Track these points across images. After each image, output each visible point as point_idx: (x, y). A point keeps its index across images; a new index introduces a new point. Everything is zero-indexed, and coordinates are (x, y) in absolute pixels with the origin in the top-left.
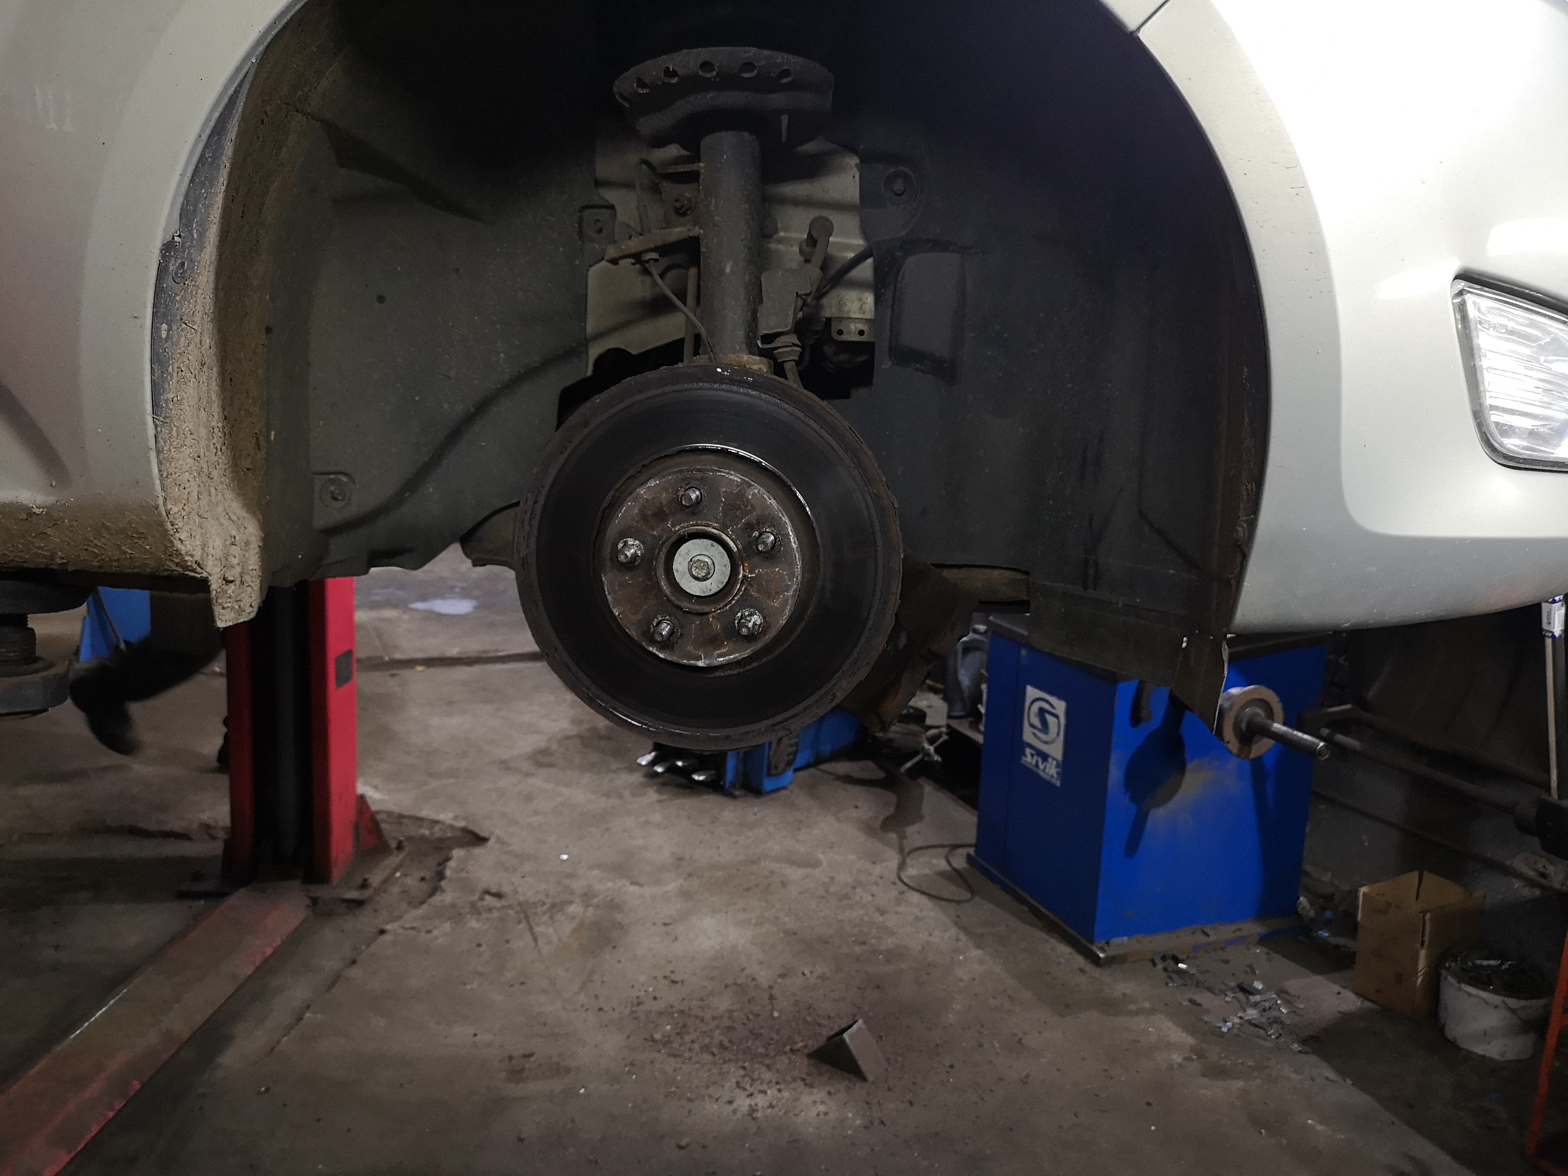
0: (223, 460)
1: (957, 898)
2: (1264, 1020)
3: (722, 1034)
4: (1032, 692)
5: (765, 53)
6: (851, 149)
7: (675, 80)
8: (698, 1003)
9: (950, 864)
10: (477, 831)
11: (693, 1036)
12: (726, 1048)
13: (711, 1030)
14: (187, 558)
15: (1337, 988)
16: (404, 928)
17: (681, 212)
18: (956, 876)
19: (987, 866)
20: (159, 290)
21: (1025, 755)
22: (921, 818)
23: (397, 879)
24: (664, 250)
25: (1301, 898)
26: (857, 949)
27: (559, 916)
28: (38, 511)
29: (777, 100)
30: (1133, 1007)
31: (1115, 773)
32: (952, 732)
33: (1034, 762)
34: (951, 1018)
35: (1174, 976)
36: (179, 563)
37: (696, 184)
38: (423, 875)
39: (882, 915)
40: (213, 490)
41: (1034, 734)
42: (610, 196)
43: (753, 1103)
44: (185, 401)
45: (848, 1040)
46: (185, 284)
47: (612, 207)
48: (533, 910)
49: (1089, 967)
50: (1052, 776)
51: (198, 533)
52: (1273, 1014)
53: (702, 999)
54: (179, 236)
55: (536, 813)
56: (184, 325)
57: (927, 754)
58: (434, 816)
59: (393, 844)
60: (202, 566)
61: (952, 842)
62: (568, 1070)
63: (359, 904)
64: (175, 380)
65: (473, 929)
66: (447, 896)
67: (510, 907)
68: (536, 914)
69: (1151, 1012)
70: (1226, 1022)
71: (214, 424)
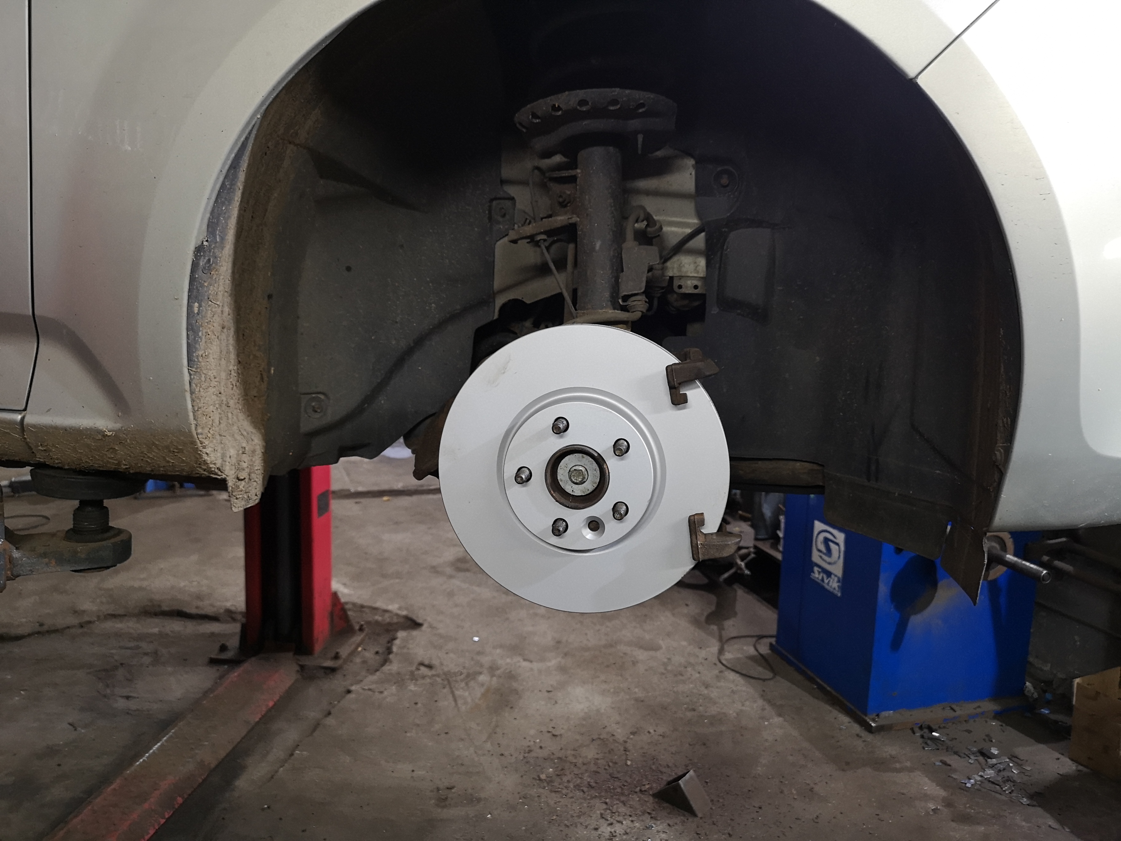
0: (237, 392)
1: (763, 677)
2: (999, 779)
3: (589, 776)
4: (818, 526)
5: (627, 92)
6: (689, 154)
7: (560, 113)
8: (573, 752)
9: (757, 650)
10: (414, 618)
11: (569, 777)
12: (593, 787)
13: (582, 774)
14: (211, 466)
15: (1057, 755)
16: (364, 689)
17: (563, 205)
18: (762, 660)
19: (786, 653)
20: (192, 280)
21: (814, 572)
22: (735, 614)
23: (360, 652)
24: (549, 233)
25: (1028, 684)
26: (689, 714)
27: (472, 684)
28: (109, 434)
29: (634, 124)
30: (898, 766)
31: (883, 589)
32: (758, 551)
33: (820, 578)
34: (760, 770)
35: (929, 742)
36: (206, 469)
37: (574, 185)
38: (377, 650)
39: (706, 688)
40: (230, 415)
41: (821, 557)
42: (512, 190)
43: (613, 830)
44: (211, 355)
45: (682, 786)
46: (211, 273)
47: (512, 199)
48: (454, 678)
49: (864, 734)
50: (835, 589)
51: (219, 448)
52: (1006, 774)
53: (574, 750)
54: (207, 241)
55: (456, 605)
56: (210, 302)
57: (740, 568)
58: (385, 607)
59: (357, 627)
60: (222, 471)
61: (758, 634)
62: (479, 800)
63: (333, 670)
64: (204, 340)
65: (411, 691)
66: (393, 667)
67: (438, 676)
68: (456, 681)
69: (911, 770)
70: (970, 779)
71: (231, 367)
